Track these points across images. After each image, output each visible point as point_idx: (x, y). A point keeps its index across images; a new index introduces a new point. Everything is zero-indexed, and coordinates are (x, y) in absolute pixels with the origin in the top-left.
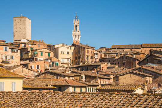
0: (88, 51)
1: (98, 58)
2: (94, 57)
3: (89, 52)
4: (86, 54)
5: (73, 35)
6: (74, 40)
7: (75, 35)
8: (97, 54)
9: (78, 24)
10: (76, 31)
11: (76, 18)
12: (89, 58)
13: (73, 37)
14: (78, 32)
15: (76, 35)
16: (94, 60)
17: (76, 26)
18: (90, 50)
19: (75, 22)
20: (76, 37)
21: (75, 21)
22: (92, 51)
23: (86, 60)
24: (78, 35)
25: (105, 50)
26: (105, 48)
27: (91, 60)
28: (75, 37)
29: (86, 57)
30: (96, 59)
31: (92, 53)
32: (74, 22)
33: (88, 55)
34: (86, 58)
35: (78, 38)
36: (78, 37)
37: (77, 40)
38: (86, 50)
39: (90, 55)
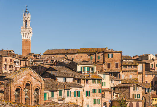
0: (6, 59)
1: (19, 67)
2: (14, 66)
3: (7, 61)
4: (4, 63)
5: (22, 33)
6: (23, 38)
7: (24, 32)
8: (18, 62)
9: (28, 19)
10: (26, 28)
11: (27, 12)
12: (8, 67)
13: (22, 35)
14: (28, 29)
15: (26, 32)
16: (14, 69)
17: (26, 21)
18: (9, 59)
19: (25, 17)
20: (26, 34)
21: (25, 15)
22: (11, 60)
23: (3, 69)
24: (28, 32)
25: (32, 56)
26: (33, 54)
27: (10, 69)
28: (24, 34)
29: (4, 66)
30: (16, 68)
31: (11, 61)
32: (23, 16)
33: (6, 64)
34: (3, 68)
35: (28, 36)
36: (28, 34)
37: (27, 38)
38: (4, 58)
39: (9, 63)
